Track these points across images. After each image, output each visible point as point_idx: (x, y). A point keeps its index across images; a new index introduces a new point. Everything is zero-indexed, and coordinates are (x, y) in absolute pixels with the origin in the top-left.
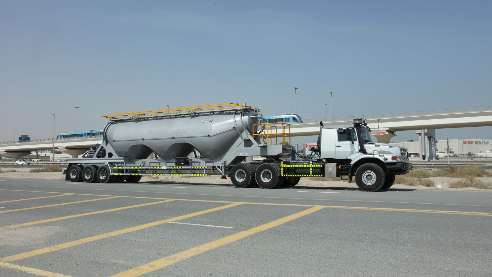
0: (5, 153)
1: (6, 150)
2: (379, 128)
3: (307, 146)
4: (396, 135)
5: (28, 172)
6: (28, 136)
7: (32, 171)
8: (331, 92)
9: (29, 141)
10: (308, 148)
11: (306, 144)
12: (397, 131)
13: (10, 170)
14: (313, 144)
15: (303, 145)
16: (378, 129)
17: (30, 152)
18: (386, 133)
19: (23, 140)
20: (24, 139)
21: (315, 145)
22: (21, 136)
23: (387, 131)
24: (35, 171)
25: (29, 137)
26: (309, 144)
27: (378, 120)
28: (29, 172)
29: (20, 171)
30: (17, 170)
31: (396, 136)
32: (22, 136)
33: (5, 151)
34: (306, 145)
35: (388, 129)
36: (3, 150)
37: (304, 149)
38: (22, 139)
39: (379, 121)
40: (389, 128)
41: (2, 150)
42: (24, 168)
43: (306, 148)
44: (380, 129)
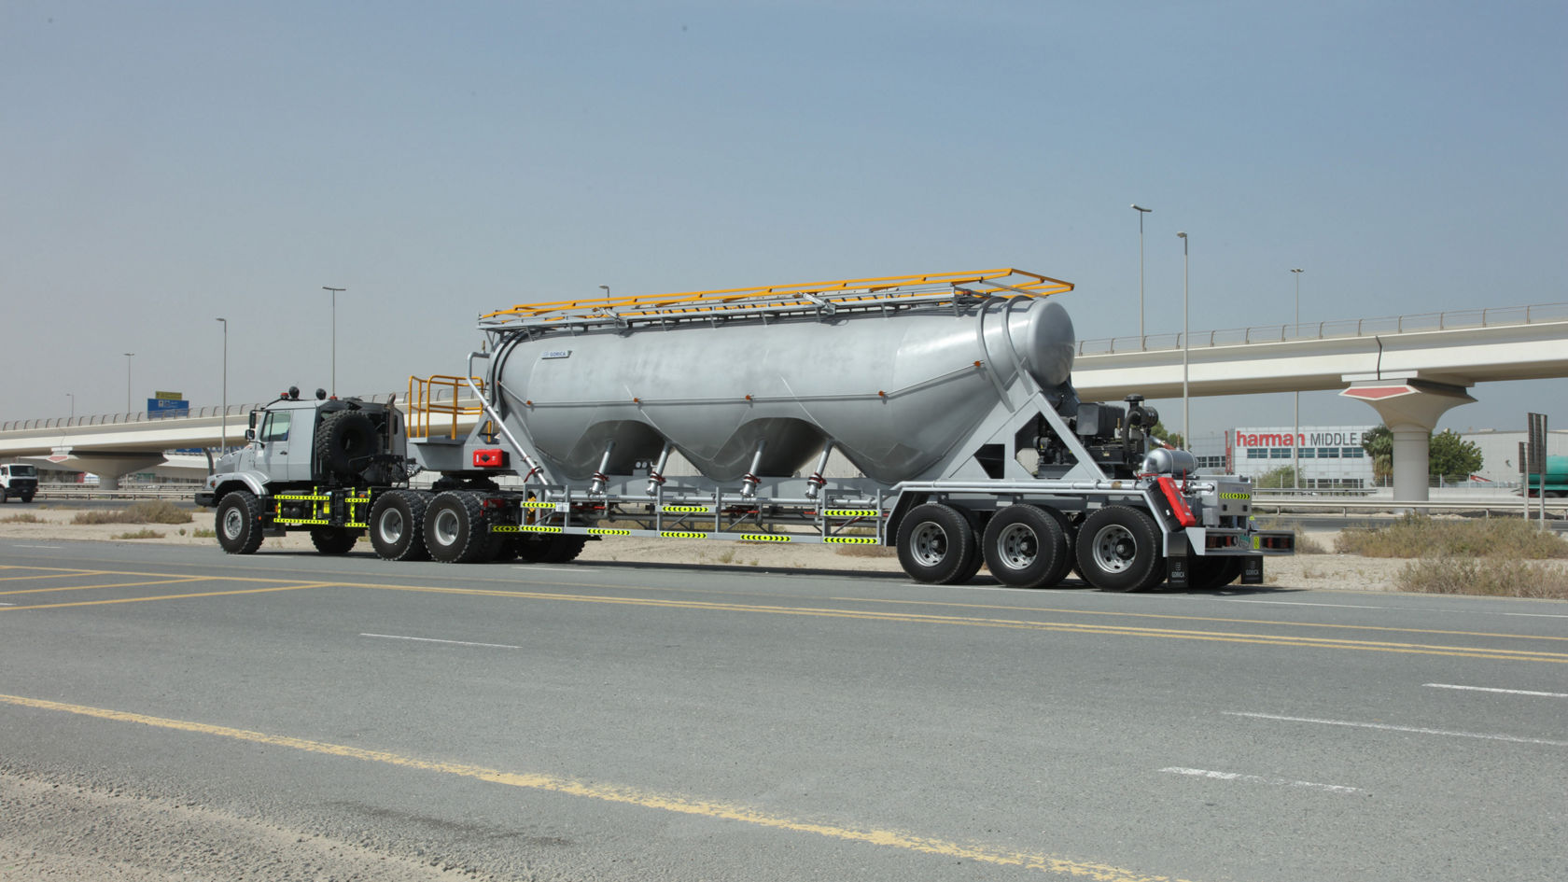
0: (73, 457)
1: (74, 447)
2: (1379, 372)
3: (1239, 436)
4: (1471, 400)
5: (68, 522)
6: (180, 394)
7: (79, 521)
8: (1183, 235)
9: (186, 414)
10: (1245, 445)
11: (1237, 429)
12: (1476, 384)
13: (16, 516)
14: (1266, 429)
15: (1226, 433)
16: (1375, 377)
17: (161, 455)
18: (1407, 390)
19: (161, 409)
20: (167, 405)
21: (1275, 434)
22: (154, 397)
23: (1411, 382)
24: (88, 521)
25: (184, 399)
26: (1250, 429)
27: (1377, 339)
28: (71, 523)
29: (47, 519)
30: (39, 517)
31: (1476, 401)
32: (158, 394)
33: (71, 453)
34: (1238, 432)
35: (1414, 375)
36: (64, 449)
37: (1229, 451)
38: (161, 405)
39: (1380, 346)
40: (1420, 371)
41: (61, 447)
42: (57, 511)
43: (1239, 445)
44: (1383, 376)
